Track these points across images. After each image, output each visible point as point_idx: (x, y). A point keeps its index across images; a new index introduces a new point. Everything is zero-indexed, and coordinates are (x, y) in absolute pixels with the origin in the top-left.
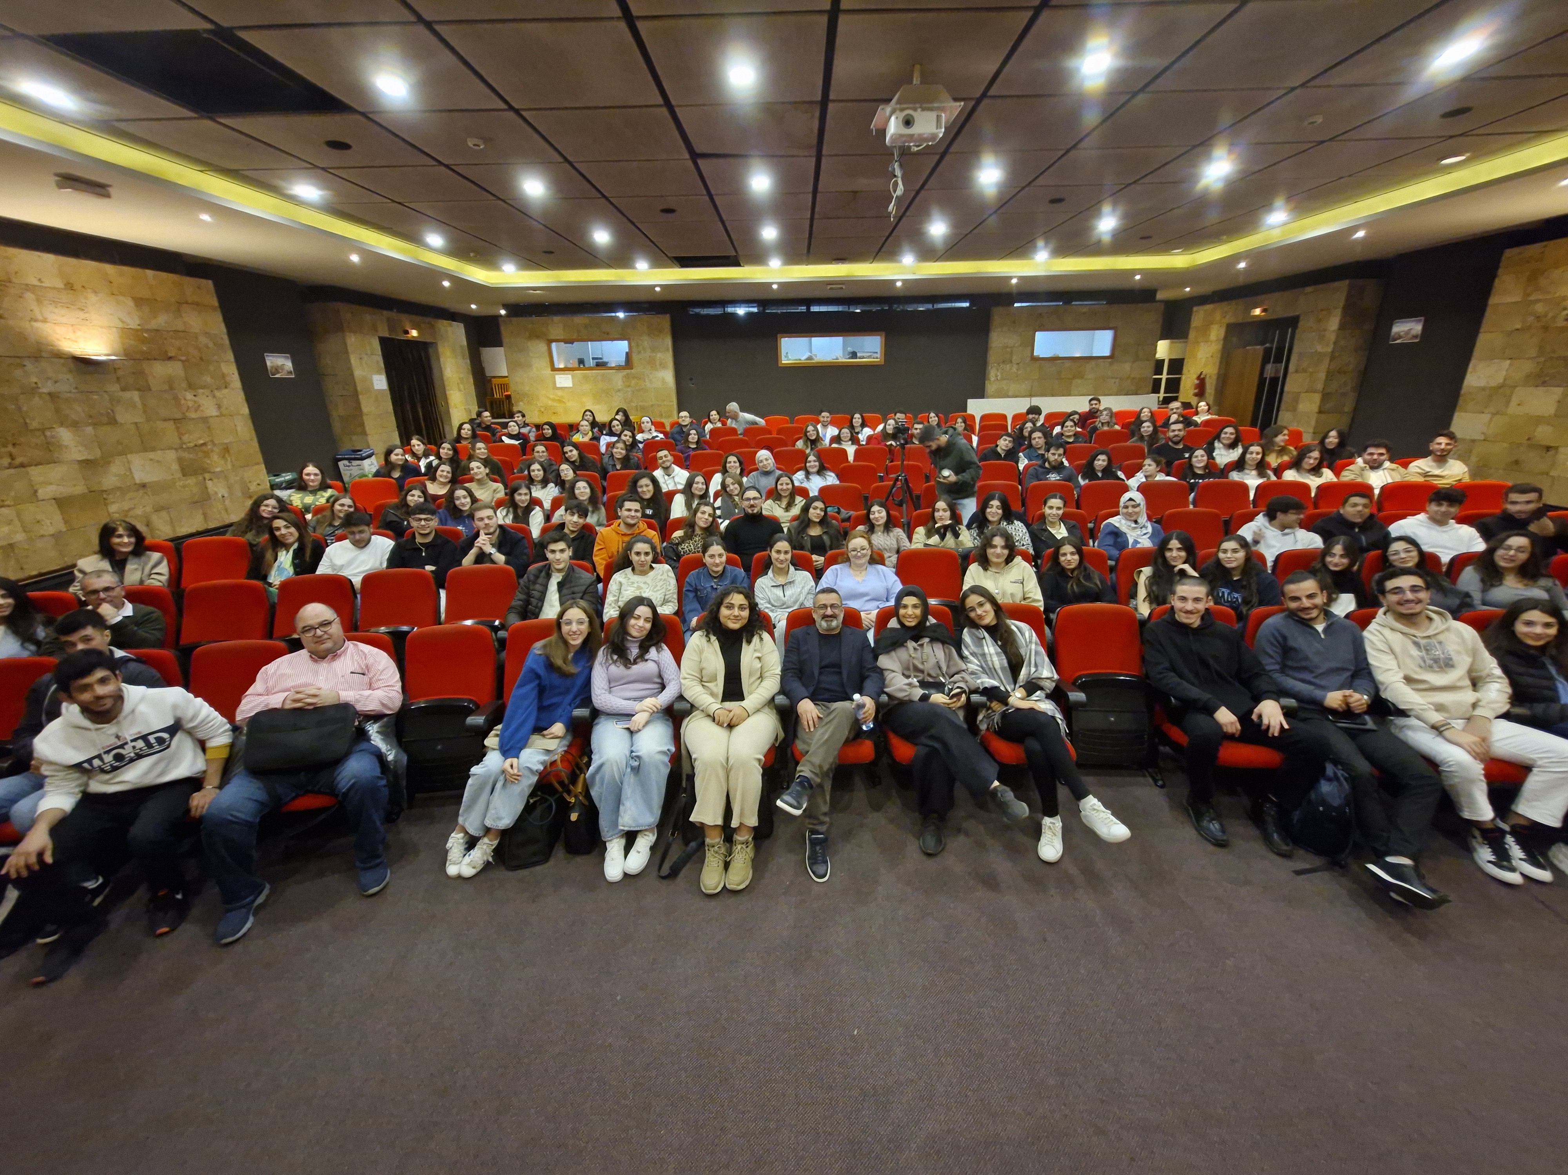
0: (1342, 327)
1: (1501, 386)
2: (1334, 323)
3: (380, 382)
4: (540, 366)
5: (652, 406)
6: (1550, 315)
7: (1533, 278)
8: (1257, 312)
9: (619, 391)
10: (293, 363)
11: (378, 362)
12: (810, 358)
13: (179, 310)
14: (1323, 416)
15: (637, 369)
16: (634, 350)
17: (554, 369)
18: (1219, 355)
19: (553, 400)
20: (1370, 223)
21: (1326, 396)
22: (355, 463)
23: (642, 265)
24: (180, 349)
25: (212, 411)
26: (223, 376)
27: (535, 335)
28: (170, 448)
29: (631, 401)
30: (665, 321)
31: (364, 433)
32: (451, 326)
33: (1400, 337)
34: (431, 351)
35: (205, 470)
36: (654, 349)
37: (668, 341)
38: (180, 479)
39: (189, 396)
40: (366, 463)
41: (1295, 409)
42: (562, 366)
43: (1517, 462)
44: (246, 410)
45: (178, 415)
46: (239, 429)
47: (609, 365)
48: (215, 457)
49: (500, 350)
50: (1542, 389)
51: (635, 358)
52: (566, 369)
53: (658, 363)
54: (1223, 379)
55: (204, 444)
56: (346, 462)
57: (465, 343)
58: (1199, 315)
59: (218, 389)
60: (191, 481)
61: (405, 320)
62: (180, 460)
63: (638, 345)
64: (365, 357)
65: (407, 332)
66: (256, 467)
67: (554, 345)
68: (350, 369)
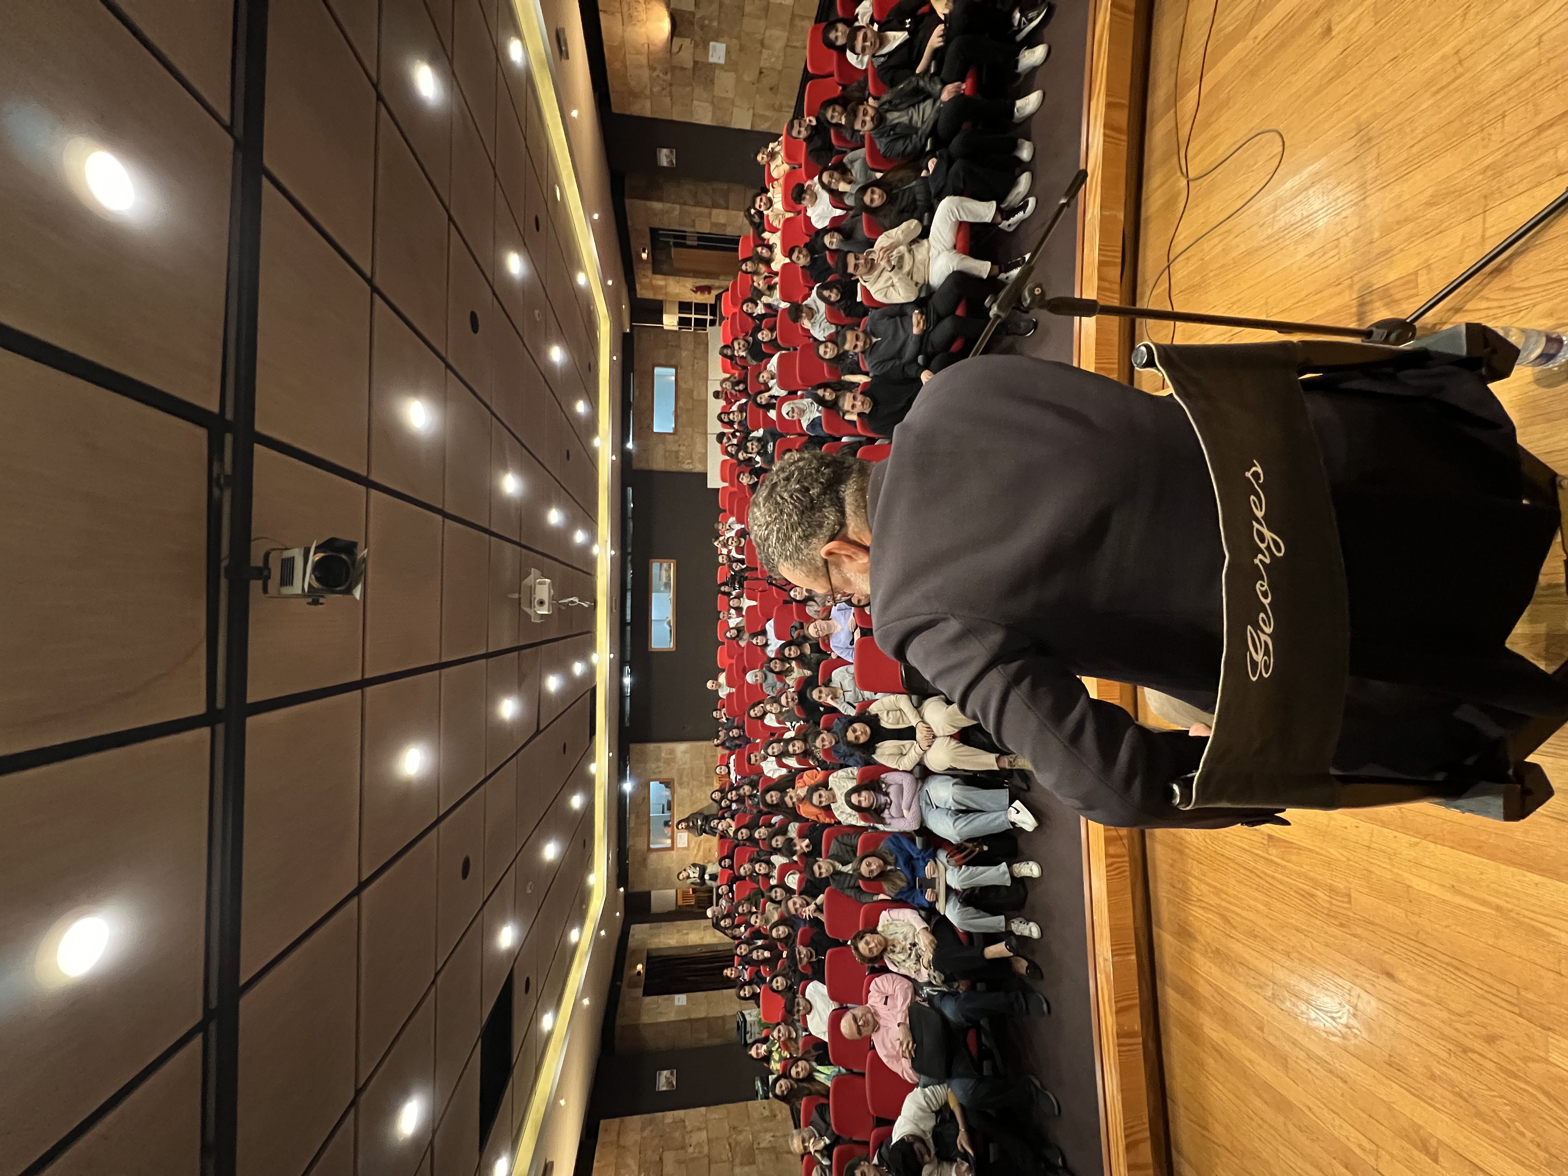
0: (660, 200)
1: (712, 103)
2: (657, 206)
3: (681, 1000)
4: (670, 860)
5: (705, 763)
6: (661, 82)
7: (636, 95)
8: (644, 256)
9: (692, 792)
10: (664, 1069)
11: (664, 1000)
12: (669, 623)
13: (624, 1147)
14: (731, 205)
15: (673, 774)
16: (658, 776)
17: (672, 848)
18: (677, 278)
19: (698, 851)
20: (588, 213)
21: (715, 205)
22: (748, 1029)
23: (593, 768)
24: (654, 1151)
25: (704, 1135)
26: (674, 1122)
27: (644, 862)
28: (732, 1169)
29: (701, 781)
30: (635, 748)
31: (723, 1018)
32: (633, 935)
33: (671, 161)
34: (654, 954)
35: (751, 1147)
36: (658, 759)
37: (652, 746)
38: (757, 1167)
39: (691, 1150)
40: (748, 1018)
41: (724, 225)
42: (669, 841)
43: (771, 89)
44: (703, 1109)
45: (706, 1161)
46: (717, 1117)
47: (670, 799)
48: (740, 1138)
49: (653, 893)
50: (716, 81)
51: (664, 776)
52: (672, 838)
53: (670, 756)
54: (696, 274)
55: (730, 1145)
56: (748, 1036)
57: (647, 925)
58: (643, 293)
59: (685, 1127)
60: (759, 1158)
61: (627, 974)
62: (742, 1164)
63: (654, 773)
64: (659, 1010)
65: (639, 973)
66: (750, 1109)
67: (652, 846)
68: (669, 1023)
